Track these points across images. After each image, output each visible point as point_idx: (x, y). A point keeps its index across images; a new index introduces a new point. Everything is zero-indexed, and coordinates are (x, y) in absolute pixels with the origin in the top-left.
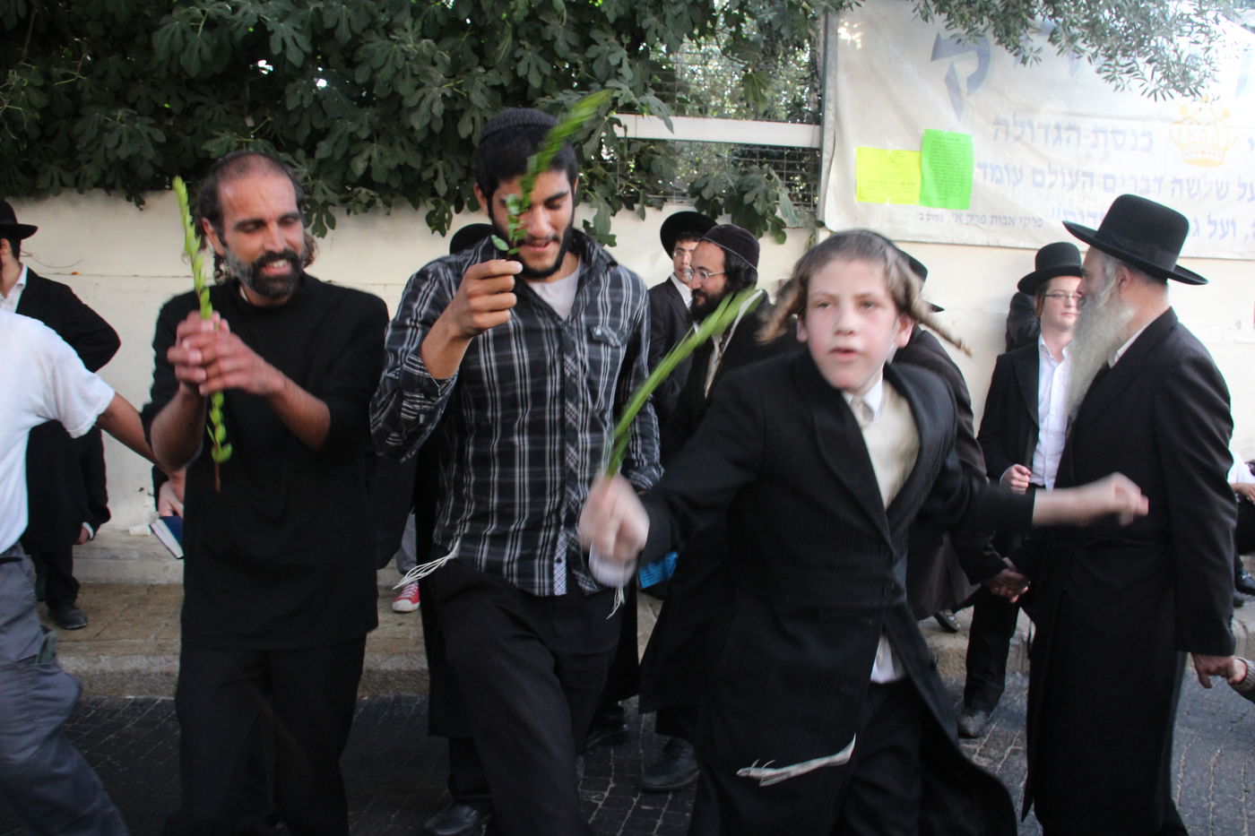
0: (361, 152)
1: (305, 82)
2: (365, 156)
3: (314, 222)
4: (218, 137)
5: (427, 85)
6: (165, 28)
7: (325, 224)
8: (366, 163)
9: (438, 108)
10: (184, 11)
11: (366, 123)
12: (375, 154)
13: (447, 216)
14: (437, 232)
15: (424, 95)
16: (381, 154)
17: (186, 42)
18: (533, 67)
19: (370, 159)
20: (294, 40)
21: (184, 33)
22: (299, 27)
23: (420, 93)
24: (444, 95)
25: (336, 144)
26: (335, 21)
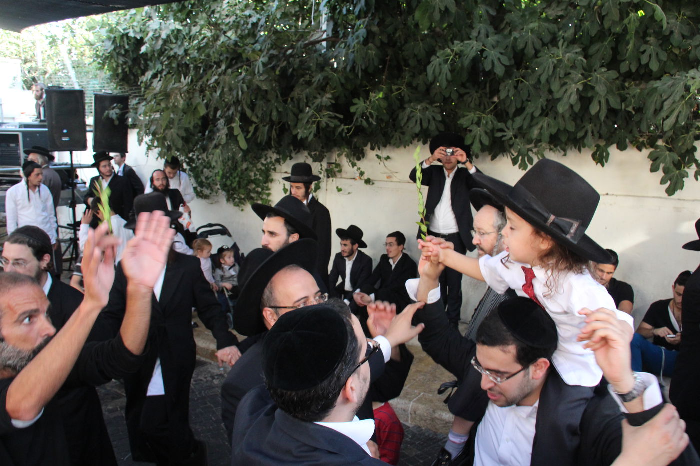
0: (537, 124)
1: (511, 81)
2: (539, 126)
3: (520, 162)
4: (467, 116)
5: (569, 83)
6: (433, 63)
7: (527, 162)
8: (539, 131)
9: (574, 98)
10: (442, 52)
11: (540, 106)
12: (545, 125)
13: (605, 154)
14: (599, 164)
15: (567, 90)
16: (549, 125)
17: (441, 70)
18: (654, 56)
19: (542, 128)
20: (499, 59)
21: (440, 64)
22: (503, 52)
23: (564, 89)
24: (578, 89)
25: (525, 119)
26: (525, 45)
